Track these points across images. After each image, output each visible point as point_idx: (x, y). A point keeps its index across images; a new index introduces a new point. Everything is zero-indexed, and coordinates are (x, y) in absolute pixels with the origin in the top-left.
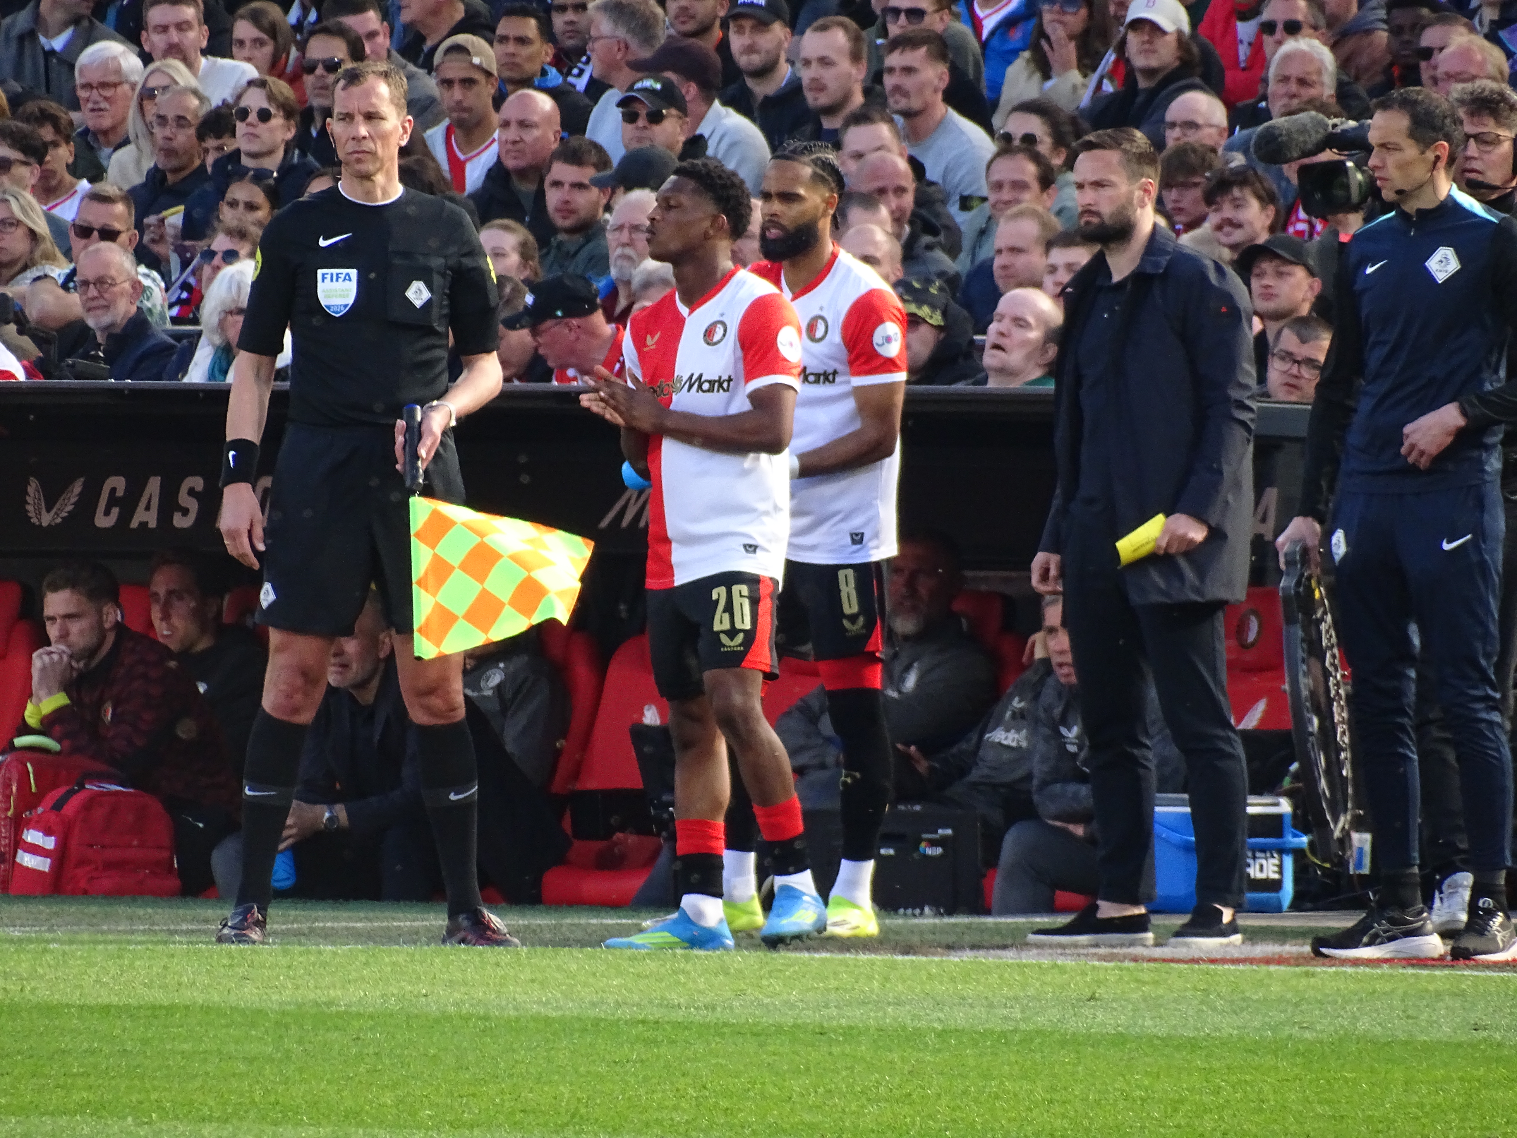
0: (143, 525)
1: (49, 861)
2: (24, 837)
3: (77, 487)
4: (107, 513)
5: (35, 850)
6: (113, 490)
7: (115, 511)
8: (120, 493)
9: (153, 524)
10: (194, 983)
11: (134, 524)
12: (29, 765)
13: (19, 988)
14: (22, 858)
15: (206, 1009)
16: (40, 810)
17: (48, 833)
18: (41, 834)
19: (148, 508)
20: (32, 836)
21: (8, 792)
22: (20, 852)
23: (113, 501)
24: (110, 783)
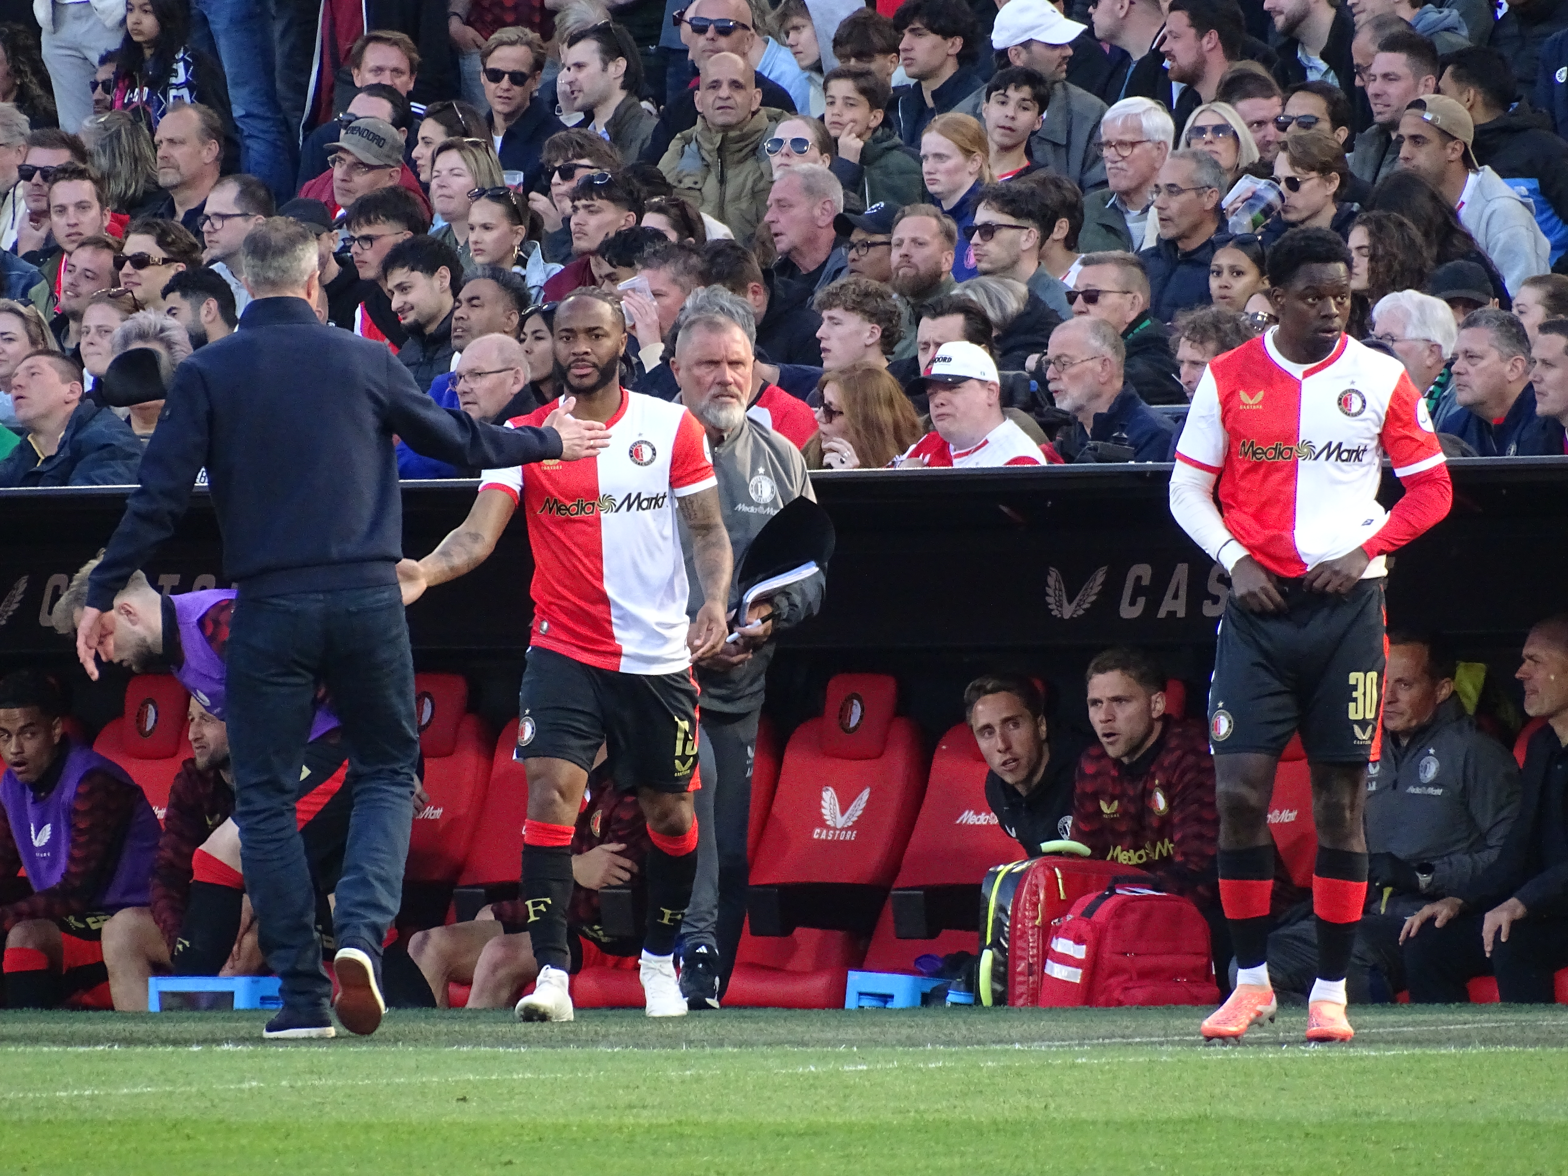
0: (1172, 614)
1: (1080, 971)
2: (1053, 946)
3: (1100, 577)
4: (1133, 603)
5: (1065, 960)
6: (1139, 578)
7: (1141, 601)
8: (1146, 582)
9: (1181, 614)
10: (1227, 1096)
11: (1162, 614)
12: (1057, 870)
13: (1043, 1105)
14: (1052, 969)
15: (1240, 1122)
16: (1069, 917)
17: (1079, 941)
18: (1071, 943)
19: (1176, 597)
20: (1062, 945)
21: (1034, 899)
22: (1049, 962)
23: (1138, 590)
24: (1143, 888)
